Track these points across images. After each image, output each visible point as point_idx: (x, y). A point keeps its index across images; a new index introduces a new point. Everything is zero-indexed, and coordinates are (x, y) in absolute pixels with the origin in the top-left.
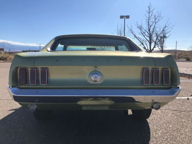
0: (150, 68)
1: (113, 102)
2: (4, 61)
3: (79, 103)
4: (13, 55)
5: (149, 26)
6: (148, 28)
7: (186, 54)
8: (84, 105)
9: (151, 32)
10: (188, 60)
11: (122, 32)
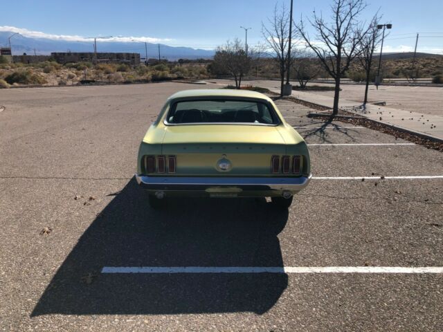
0: (281, 156)
1: (241, 190)
2: (22, 85)
3: (207, 190)
4: (33, 66)
5: (339, 22)
6: (336, 28)
7: (438, 64)
8: (212, 193)
9: (341, 36)
10: (437, 82)
11: (284, 22)
